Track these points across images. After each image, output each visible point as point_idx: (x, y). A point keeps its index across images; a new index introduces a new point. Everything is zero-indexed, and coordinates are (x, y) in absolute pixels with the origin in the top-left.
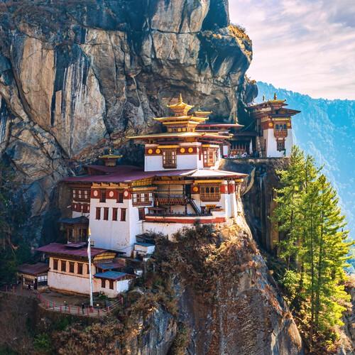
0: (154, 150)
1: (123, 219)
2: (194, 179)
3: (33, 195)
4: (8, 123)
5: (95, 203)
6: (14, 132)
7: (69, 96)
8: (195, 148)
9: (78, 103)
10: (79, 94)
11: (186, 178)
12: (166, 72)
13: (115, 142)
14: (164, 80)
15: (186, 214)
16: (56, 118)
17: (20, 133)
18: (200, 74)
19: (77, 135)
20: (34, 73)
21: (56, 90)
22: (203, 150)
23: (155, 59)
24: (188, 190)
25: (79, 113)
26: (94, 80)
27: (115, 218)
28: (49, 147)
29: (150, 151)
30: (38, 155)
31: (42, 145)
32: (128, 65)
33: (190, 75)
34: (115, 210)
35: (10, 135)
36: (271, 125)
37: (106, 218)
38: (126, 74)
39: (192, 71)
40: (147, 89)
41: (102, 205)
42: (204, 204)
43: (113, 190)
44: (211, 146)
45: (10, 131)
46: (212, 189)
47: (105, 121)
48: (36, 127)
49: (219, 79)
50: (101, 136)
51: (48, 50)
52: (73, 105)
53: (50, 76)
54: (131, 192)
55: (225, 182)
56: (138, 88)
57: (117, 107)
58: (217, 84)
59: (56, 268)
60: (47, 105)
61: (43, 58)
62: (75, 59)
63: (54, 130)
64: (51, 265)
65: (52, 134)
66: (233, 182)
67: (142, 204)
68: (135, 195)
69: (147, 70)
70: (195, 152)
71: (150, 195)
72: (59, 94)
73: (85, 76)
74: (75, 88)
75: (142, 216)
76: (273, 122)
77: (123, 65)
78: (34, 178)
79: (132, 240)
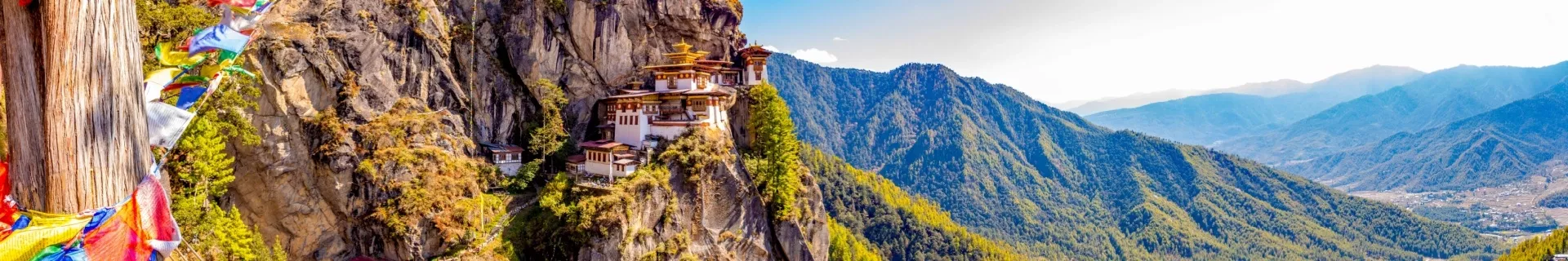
0: (662, 76)
1: (636, 123)
2: (687, 95)
3: (579, 109)
4: (564, 59)
5: (619, 113)
6: (568, 66)
7: (605, 40)
8: (690, 74)
9: (612, 45)
10: (612, 39)
11: (681, 94)
12: (676, 24)
13: (640, 73)
14: (675, 30)
15: (681, 120)
16: (596, 55)
17: (571, 66)
18: (701, 27)
19: (611, 67)
20: (581, 25)
21: (596, 37)
22: (696, 76)
23: (667, 15)
24: (684, 103)
25: (612, 51)
26: (623, 29)
27: (631, 123)
28: (591, 76)
29: (659, 77)
30: (584, 81)
31: (586, 74)
32: (647, 19)
33: (694, 27)
34: (631, 117)
35: (565, 68)
36: (751, 62)
37: (626, 123)
38: (646, 25)
39: (695, 24)
40: (663, 37)
41: (624, 114)
42: (695, 113)
43: (631, 103)
44: (703, 73)
45: (565, 65)
46: (701, 102)
47: (632, 58)
48: (583, 62)
49: (716, 31)
50: (629, 68)
51: (590, 9)
52: (608, 46)
53: (592, 27)
54: (642, 104)
55: (710, 98)
56: (656, 35)
57: (641, 47)
58: (714, 34)
59: (590, 158)
60: (589, 46)
61: (587, 14)
62: (609, 15)
63: (596, 64)
64: (587, 157)
65: (594, 67)
66: (717, 98)
67: (651, 113)
68: (644, 107)
69: (661, 23)
70: (690, 77)
71: (657, 107)
72: (598, 39)
73: (617, 26)
74: (610, 35)
75: (650, 122)
76: (752, 60)
77: (644, 19)
78: (582, 97)
79: (642, 137)
